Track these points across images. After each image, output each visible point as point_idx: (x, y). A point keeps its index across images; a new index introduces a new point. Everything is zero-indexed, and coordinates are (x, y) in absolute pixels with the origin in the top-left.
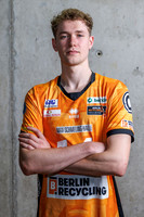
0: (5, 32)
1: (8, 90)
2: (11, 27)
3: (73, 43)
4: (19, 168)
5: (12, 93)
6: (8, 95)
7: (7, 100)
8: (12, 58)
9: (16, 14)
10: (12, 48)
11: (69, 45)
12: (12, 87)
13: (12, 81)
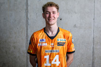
0: (25, 11)
1: (26, 33)
2: (27, 9)
3: (51, 16)
4: (29, 63)
5: (27, 34)
6: (26, 35)
7: (25, 37)
8: (27, 21)
9: (29, 4)
10: (27, 17)
11: (50, 17)
12: (27, 32)
13: (27, 29)
